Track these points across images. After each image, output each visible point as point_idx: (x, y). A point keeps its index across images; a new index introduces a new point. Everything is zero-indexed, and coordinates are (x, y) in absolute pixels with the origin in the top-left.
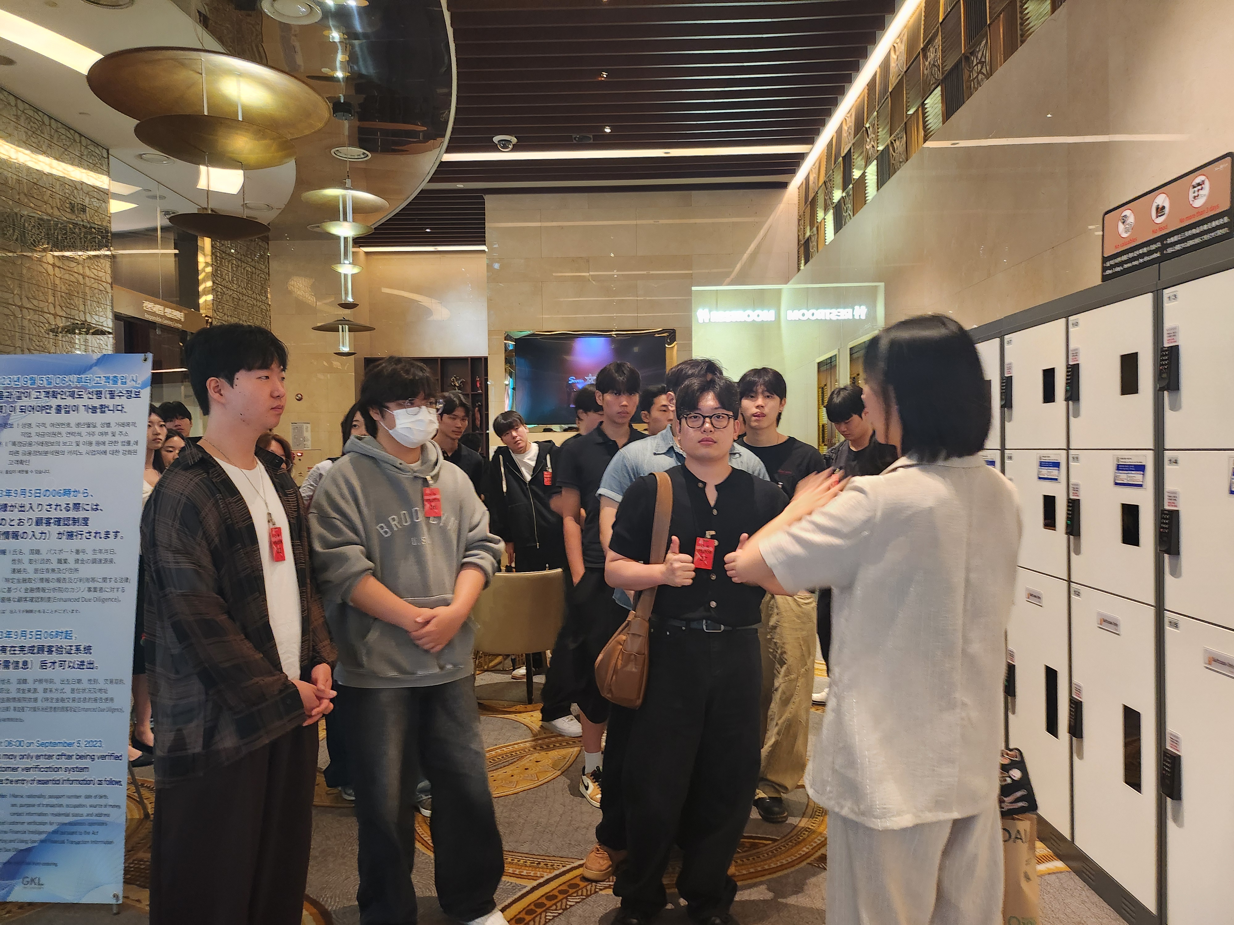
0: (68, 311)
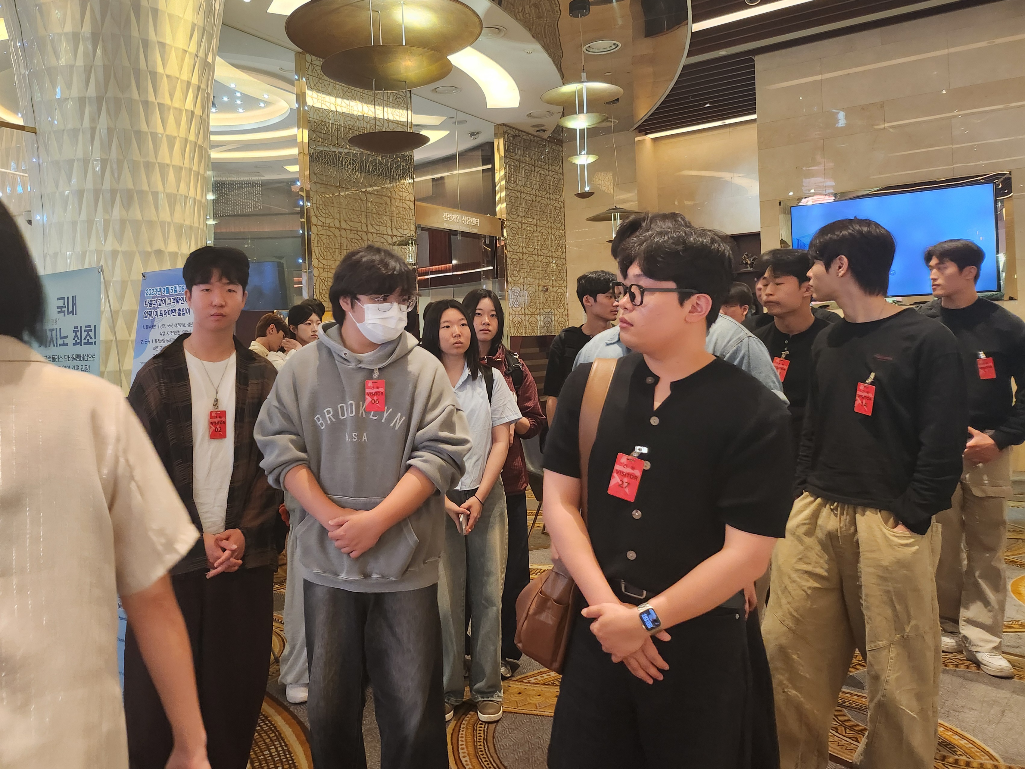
0: (377, 227)
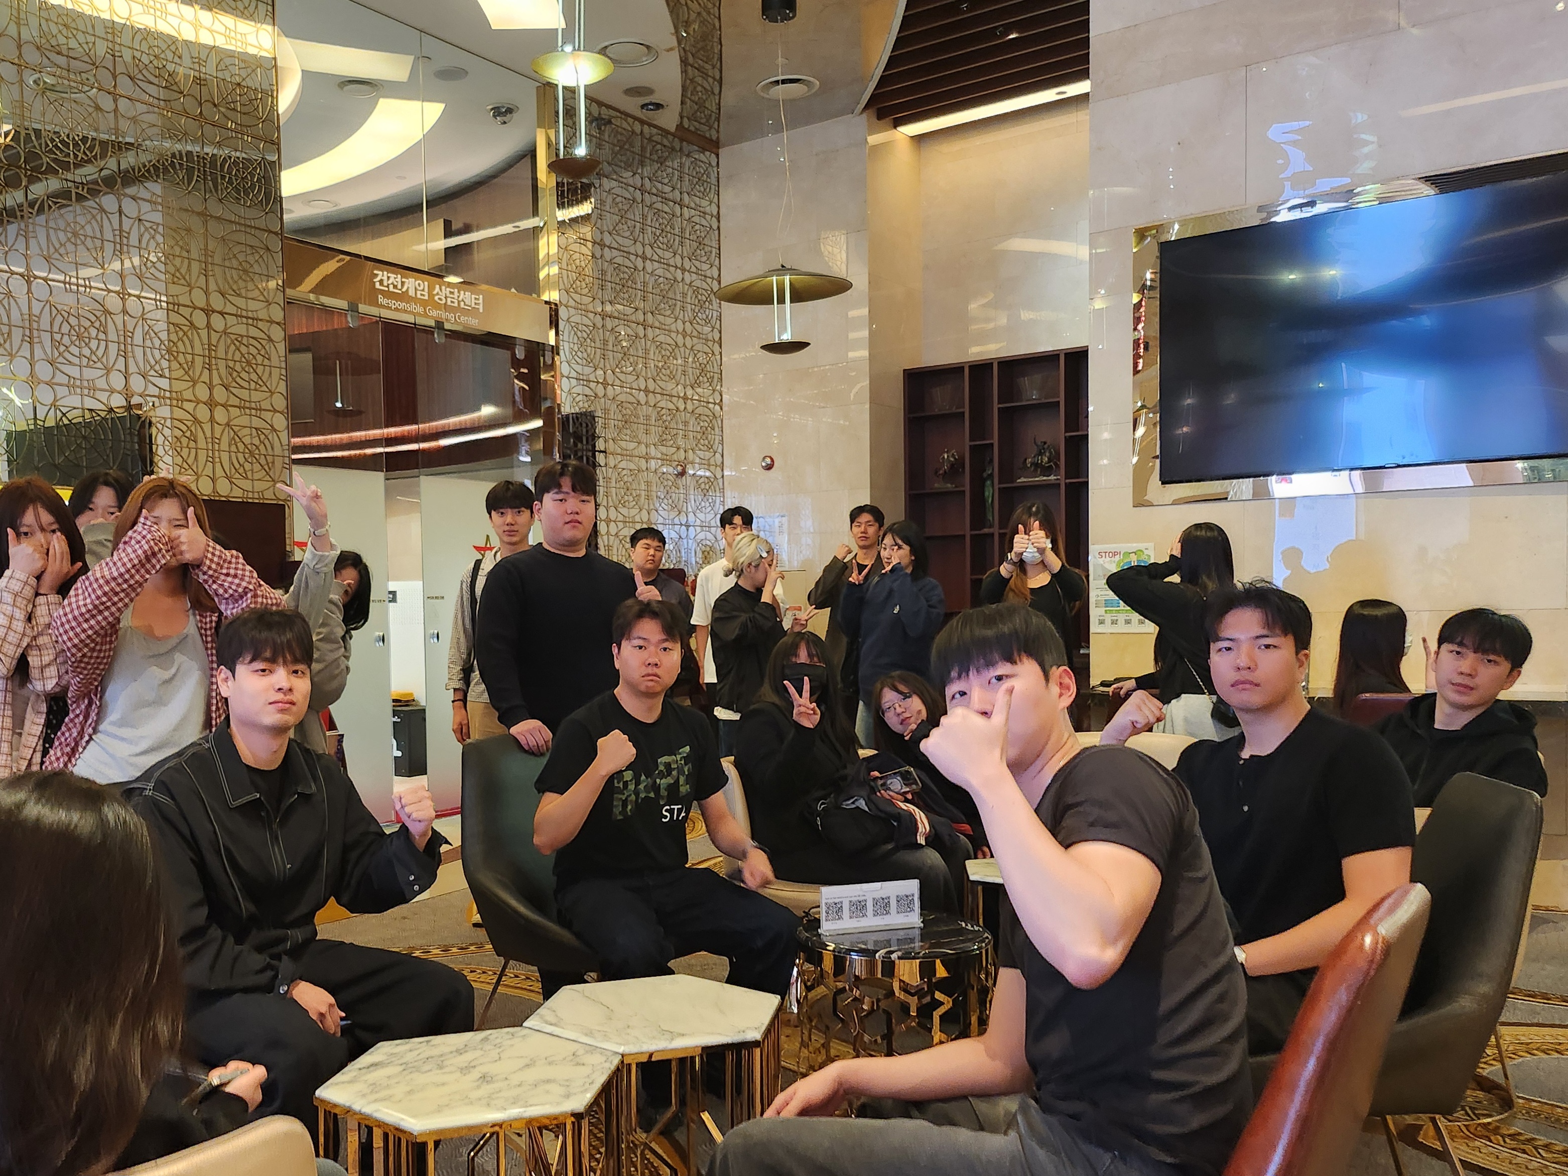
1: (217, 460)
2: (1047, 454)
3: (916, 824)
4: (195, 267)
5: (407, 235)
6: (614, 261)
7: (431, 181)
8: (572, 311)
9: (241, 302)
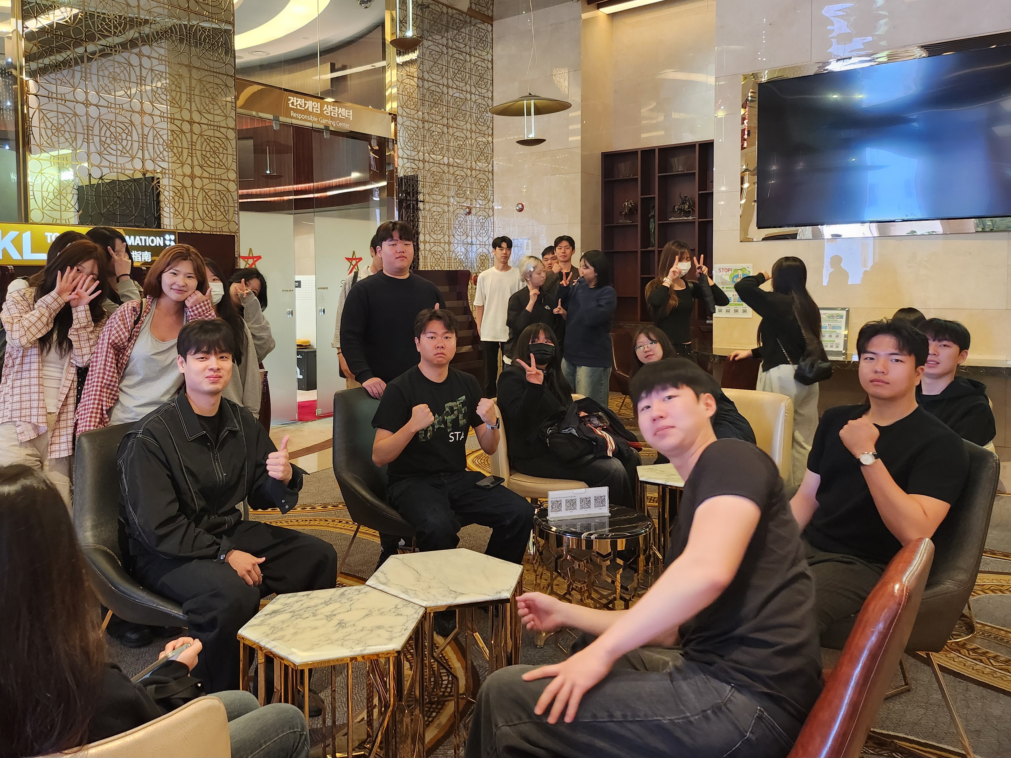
1: (196, 209)
2: (688, 204)
3: (607, 444)
4: (184, 97)
5: (310, 71)
6: (430, 89)
7: (322, 40)
8: (405, 119)
9: (210, 117)
